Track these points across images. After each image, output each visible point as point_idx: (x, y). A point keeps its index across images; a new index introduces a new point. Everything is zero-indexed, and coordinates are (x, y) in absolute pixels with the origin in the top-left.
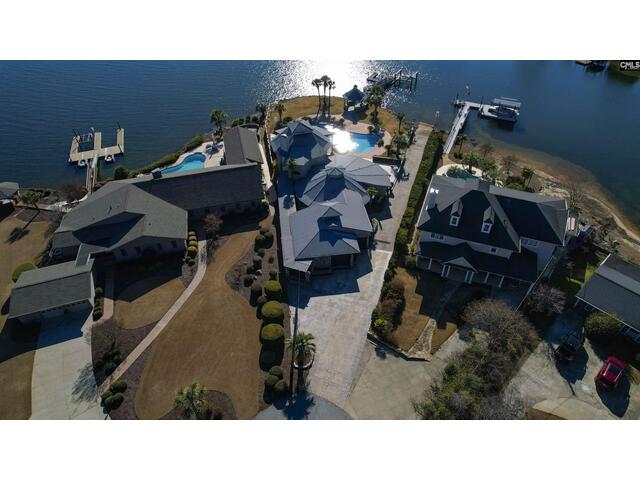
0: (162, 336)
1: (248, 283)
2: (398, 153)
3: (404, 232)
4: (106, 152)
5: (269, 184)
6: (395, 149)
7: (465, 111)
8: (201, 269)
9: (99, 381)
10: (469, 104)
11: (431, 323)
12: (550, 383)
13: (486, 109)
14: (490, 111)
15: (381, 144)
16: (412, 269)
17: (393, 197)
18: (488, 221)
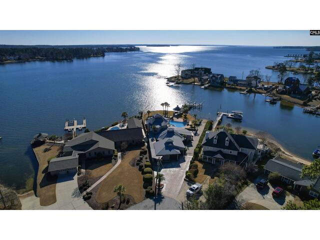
0: (105, 179)
1: (138, 164)
2: (195, 128)
3: (198, 149)
4: (79, 126)
5: (145, 137)
6: (193, 126)
7: (221, 115)
8: (119, 161)
9: (81, 192)
10: (223, 113)
11: (209, 177)
12: (255, 195)
13: (230, 115)
14: (231, 115)
15: (188, 125)
16: (200, 161)
17: (193, 140)
18: (227, 141)
